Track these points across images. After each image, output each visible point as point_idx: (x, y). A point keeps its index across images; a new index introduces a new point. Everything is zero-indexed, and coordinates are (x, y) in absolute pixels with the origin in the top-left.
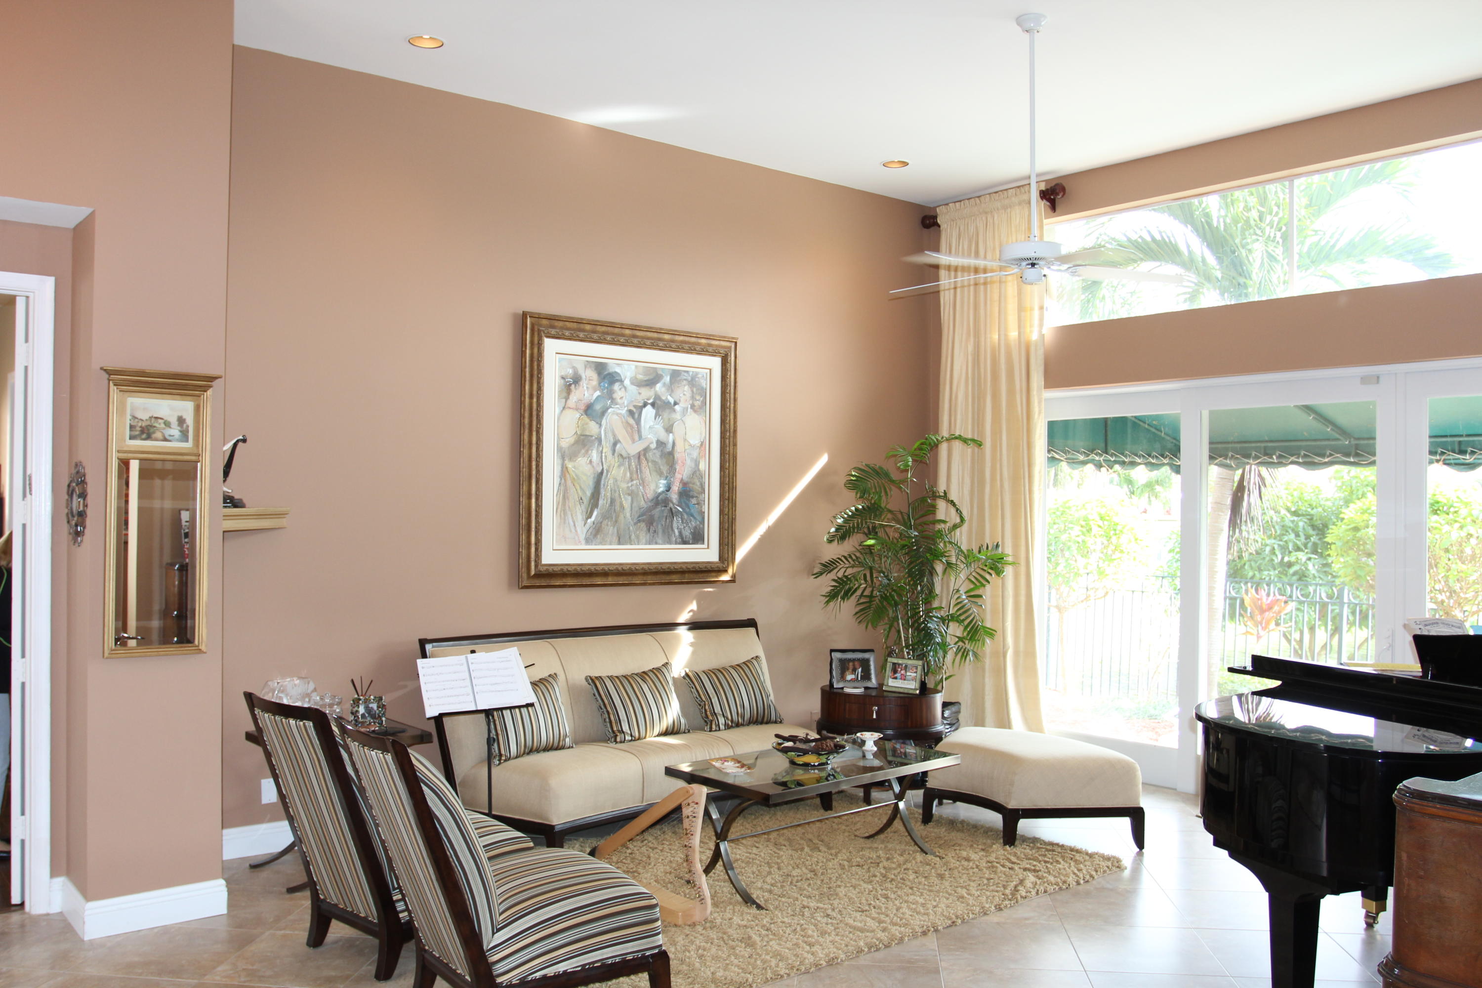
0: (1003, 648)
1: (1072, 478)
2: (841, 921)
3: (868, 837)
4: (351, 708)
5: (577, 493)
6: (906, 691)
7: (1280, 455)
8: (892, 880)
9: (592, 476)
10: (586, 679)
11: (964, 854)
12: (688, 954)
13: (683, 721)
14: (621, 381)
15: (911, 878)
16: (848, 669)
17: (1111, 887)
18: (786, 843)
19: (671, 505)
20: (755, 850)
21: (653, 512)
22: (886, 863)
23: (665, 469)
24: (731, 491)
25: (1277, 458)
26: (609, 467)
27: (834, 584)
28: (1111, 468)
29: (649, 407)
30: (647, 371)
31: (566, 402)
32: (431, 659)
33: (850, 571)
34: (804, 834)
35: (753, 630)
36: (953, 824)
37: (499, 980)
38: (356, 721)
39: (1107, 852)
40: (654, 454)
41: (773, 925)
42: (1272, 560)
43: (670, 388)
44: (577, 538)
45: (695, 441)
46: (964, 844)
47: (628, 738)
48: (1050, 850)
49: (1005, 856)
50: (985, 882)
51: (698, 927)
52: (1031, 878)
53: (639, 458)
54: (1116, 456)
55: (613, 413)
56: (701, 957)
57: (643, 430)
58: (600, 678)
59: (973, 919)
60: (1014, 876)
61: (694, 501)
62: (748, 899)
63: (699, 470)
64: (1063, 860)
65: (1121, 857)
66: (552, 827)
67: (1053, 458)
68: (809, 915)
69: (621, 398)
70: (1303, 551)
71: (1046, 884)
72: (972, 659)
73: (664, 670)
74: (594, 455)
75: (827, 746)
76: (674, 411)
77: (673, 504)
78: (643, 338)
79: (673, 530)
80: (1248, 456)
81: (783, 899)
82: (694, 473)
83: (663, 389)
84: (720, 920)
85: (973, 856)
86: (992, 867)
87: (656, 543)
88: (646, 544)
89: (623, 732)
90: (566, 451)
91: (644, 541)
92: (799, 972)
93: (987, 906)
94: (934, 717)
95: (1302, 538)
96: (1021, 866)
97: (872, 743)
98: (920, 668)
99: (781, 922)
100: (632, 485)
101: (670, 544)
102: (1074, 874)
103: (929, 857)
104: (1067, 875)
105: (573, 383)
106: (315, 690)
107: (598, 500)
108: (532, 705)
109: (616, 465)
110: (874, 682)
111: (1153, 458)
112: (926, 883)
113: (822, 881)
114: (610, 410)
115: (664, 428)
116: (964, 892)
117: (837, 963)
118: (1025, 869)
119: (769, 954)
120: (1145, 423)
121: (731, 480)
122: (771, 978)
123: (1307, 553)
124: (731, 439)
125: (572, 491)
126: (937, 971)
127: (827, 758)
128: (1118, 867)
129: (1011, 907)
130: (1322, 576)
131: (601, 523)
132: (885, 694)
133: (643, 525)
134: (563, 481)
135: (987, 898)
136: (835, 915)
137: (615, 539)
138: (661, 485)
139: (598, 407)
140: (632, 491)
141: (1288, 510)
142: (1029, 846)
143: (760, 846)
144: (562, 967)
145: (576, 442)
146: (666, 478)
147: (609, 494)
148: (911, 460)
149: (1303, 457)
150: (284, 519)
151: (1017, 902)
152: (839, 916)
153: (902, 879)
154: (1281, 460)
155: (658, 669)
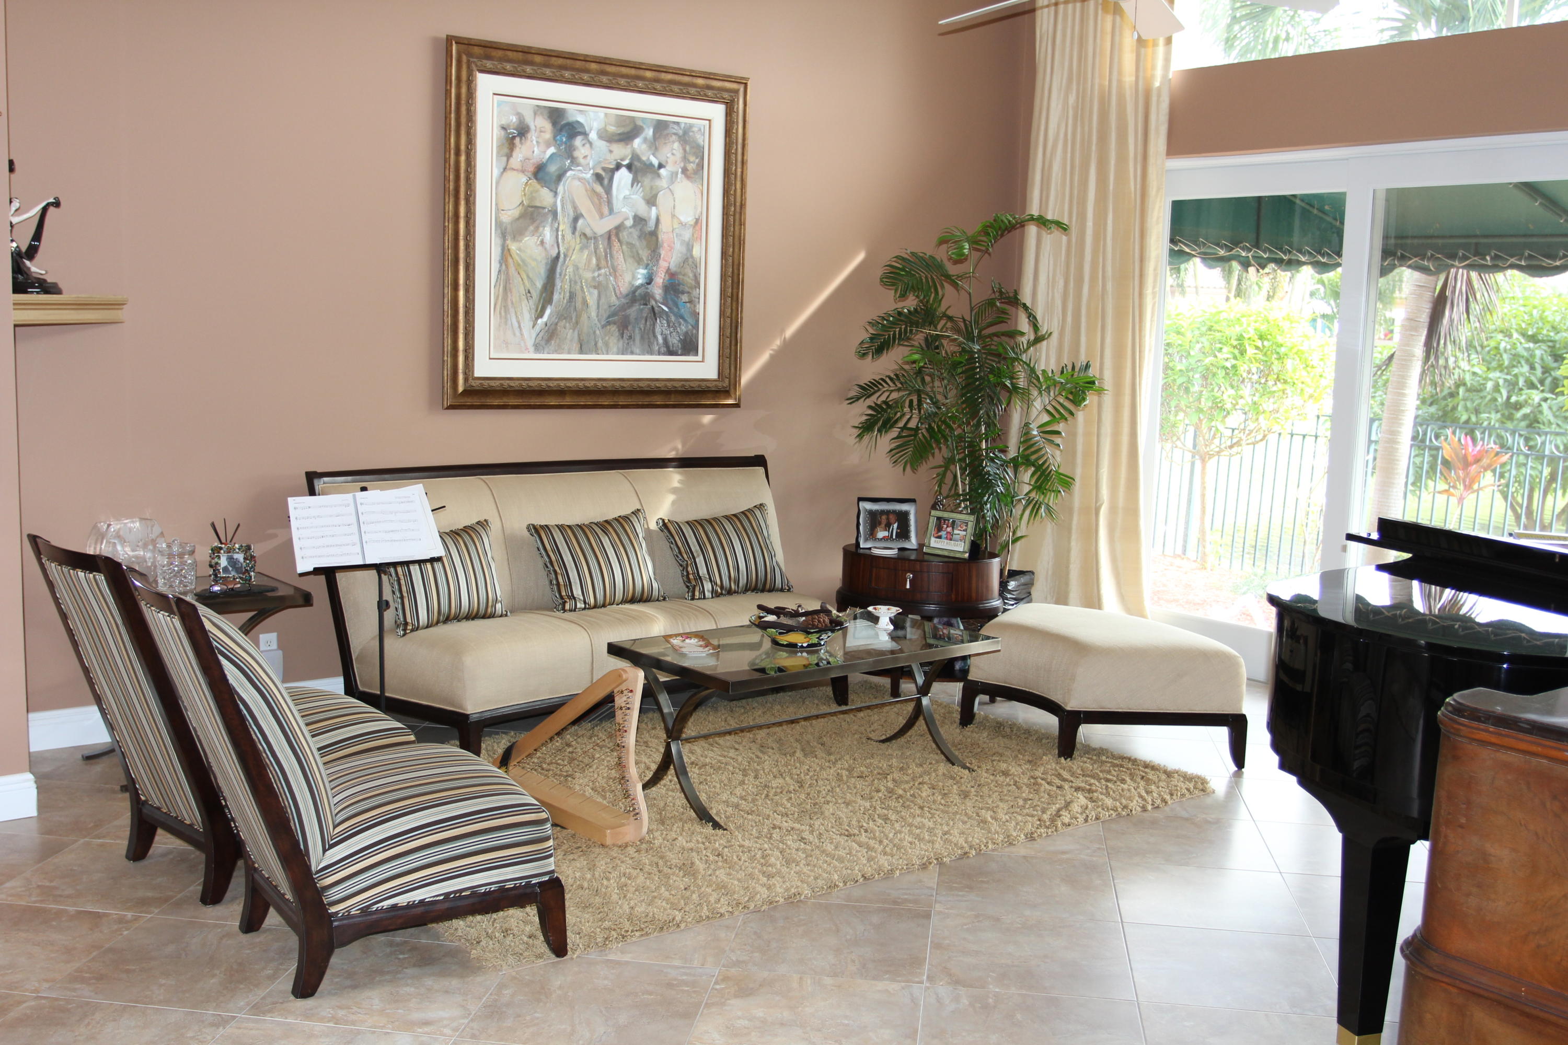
0: (1096, 502)
1: (1260, 287)
2: (818, 847)
3: (883, 741)
4: (209, 559)
5: (524, 283)
6: (952, 555)
7: (1496, 255)
8: (900, 796)
9: (544, 262)
10: (528, 528)
11: (1004, 766)
12: (605, 882)
13: (655, 585)
14: (585, 134)
15: (924, 794)
16: (880, 523)
17: (1184, 814)
18: (775, 745)
19: (653, 303)
20: (732, 753)
21: (629, 311)
22: (896, 775)
23: (645, 254)
24: (735, 286)
25: (1492, 259)
26: (568, 250)
27: (870, 412)
28: (1263, 268)
29: (624, 171)
30: (621, 120)
31: (508, 161)
32: (321, 497)
33: (895, 395)
34: (801, 734)
35: (761, 470)
36: (1000, 728)
37: (333, 910)
38: (216, 575)
39: (1192, 769)
40: (631, 233)
41: (726, 850)
42: (1496, 400)
43: (654, 146)
44: (522, 344)
45: (688, 217)
46: (1006, 753)
47: (580, 605)
48: (1118, 766)
49: (1056, 770)
50: (1021, 802)
51: (629, 848)
52: (1082, 799)
53: (609, 238)
54: (1271, 251)
55: (574, 178)
56: (621, 887)
57: (614, 201)
58: (546, 528)
59: (993, 850)
60: (1059, 798)
61: (685, 298)
62: (704, 815)
63: (692, 256)
64: (1131, 780)
65: (1208, 778)
66: (466, 716)
67: (1181, 252)
68: (778, 838)
69: (585, 157)
70: (1537, 388)
71: (1100, 809)
72: (1044, 514)
73: (634, 519)
74: (547, 233)
75: (819, 621)
76: (659, 176)
77: (656, 301)
78: (615, 75)
79: (655, 336)
80: (1453, 256)
81: (750, 817)
82: (686, 261)
83: (644, 147)
84: (661, 841)
85: (1014, 770)
86: (1034, 785)
87: (632, 353)
88: (618, 354)
89: (574, 598)
90: (509, 227)
91: (615, 350)
92: (746, 911)
93: (1014, 834)
94: (988, 588)
95: (1539, 371)
96: (1074, 785)
97: (888, 620)
98: (970, 524)
99: (740, 846)
100: (599, 275)
101: (652, 354)
102: (1141, 796)
103: (956, 768)
104: (1130, 799)
105: (518, 135)
106: (162, 534)
107: (552, 293)
108: (439, 559)
109: (578, 247)
110: (913, 543)
111: (1323, 255)
112: (943, 802)
113: (808, 794)
114: (569, 174)
115: (644, 198)
116: (988, 815)
117: (800, 901)
118: (1077, 789)
119: (711, 886)
120: (1313, 207)
121: (736, 271)
122: (708, 917)
123: (1543, 391)
124: (737, 216)
125: (516, 280)
126: (928, 916)
127: (818, 638)
128: (1203, 790)
129: (1048, 836)
130: (1560, 423)
131: (556, 324)
132: (926, 557)
133: (614, 328)
134: (504, 267)
135: (1017, 824)
136: (811, 839)
137: (576, 346)
138: (639, 276)
139: (553, 169)
140: (600, 283)
141: (1524, 335)
142: (1091, 759)
143: (741, 748)
144: (418, 895)
145: (522, 216)
146: (647, 266)
147: (567, 287)
148: (967, 247)
149: (1526, 259)
150: (120, 312)
151: (1056, 830)
152: (816, 840)
153: (913, 796)
154: (1496, 263)
155: (626, 518)
